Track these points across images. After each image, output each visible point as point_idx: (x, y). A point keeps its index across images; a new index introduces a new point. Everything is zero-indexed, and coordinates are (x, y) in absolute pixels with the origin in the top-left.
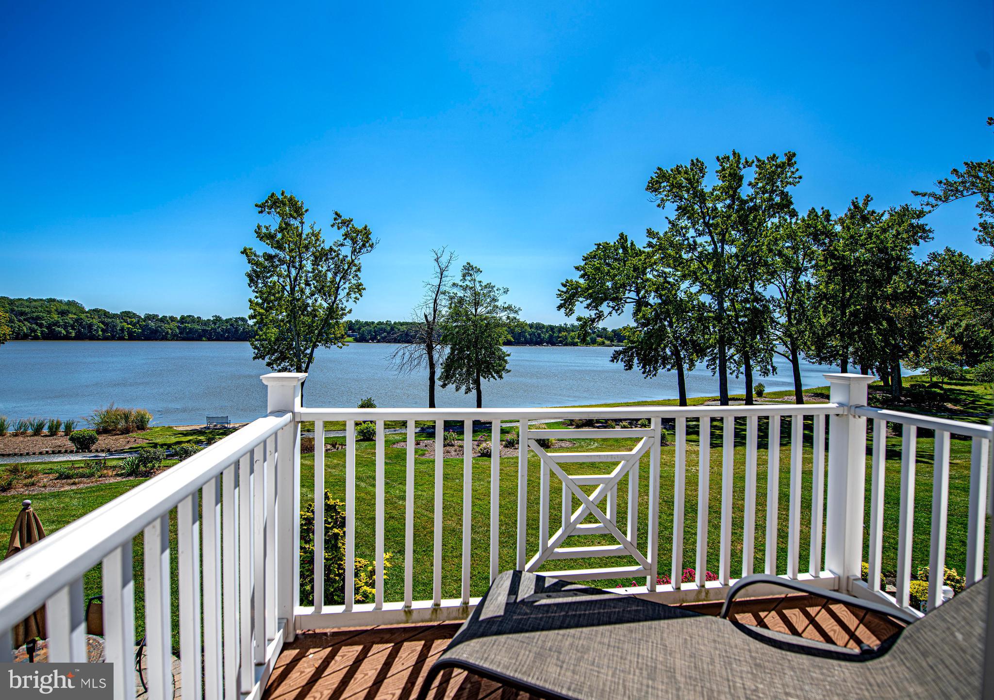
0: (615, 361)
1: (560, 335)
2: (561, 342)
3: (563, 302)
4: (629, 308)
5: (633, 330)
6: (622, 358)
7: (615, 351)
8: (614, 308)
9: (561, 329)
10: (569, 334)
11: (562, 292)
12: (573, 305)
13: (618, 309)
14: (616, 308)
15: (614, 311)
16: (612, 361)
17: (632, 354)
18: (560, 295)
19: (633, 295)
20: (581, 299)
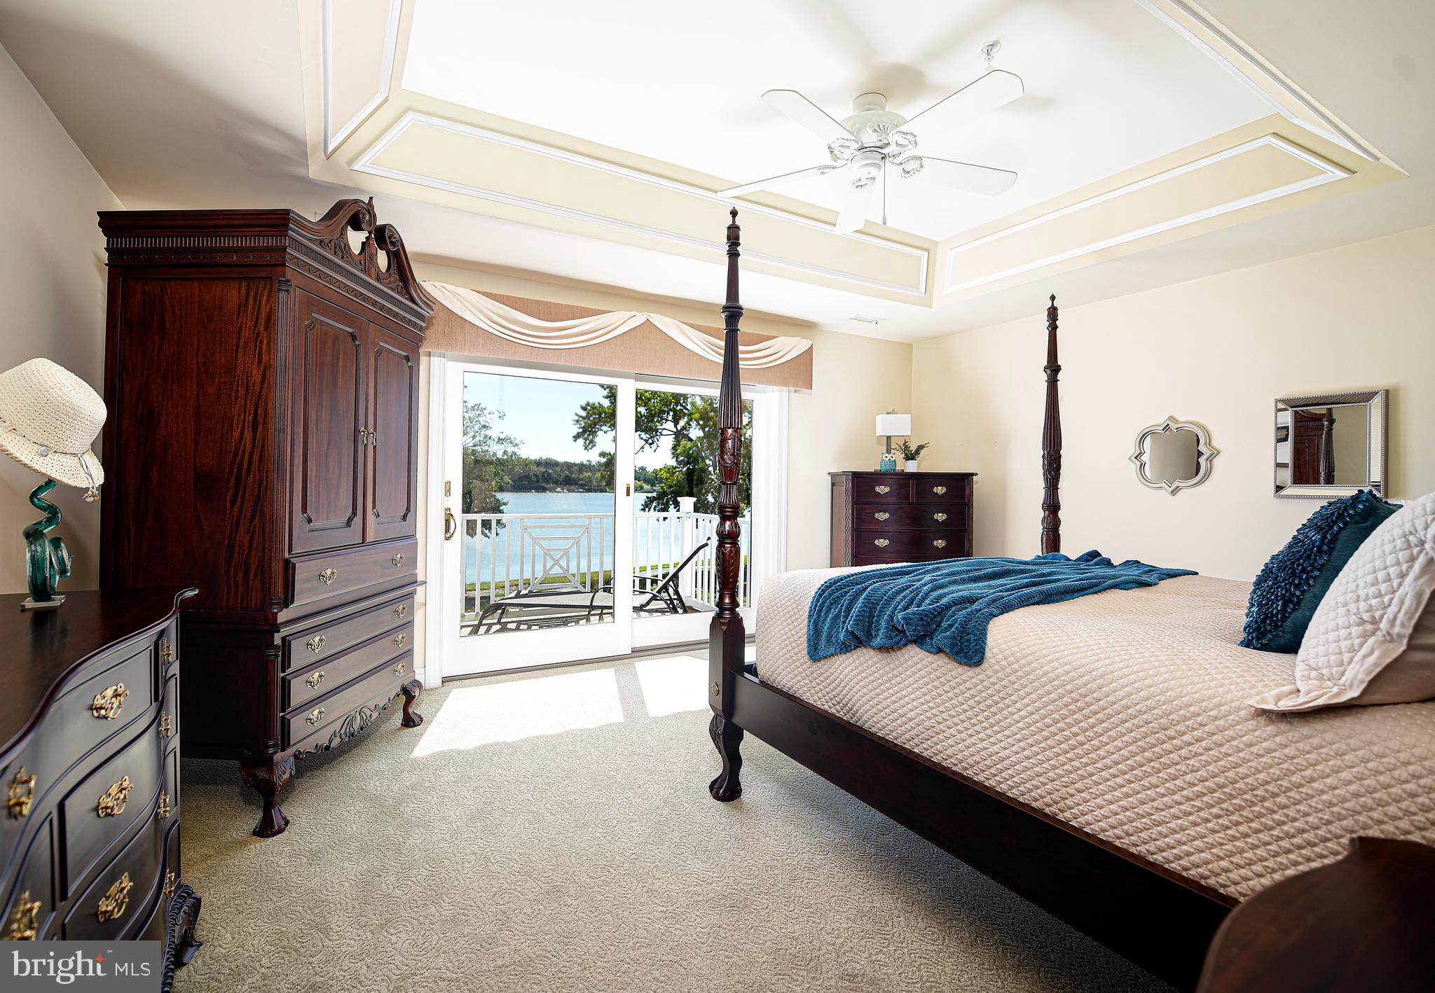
0: (647, 509)
1: (582, 477)
2: (582, 486)
3: (581, 430)
4: (666, 442)
5: (671, 470)
6: (655, 507)
7: (647, 498)
8: (646, 441)
9: (582, 467)
10: (594, 475)
11: (582, 417)
12: (594, 433)
13: (653, 443)
14: (650, 441)
15: (647, 445)
16: (643, 510)
17: (668, 501)
18: (577, 421)
19: (670, 426)
20: (604, 428)
